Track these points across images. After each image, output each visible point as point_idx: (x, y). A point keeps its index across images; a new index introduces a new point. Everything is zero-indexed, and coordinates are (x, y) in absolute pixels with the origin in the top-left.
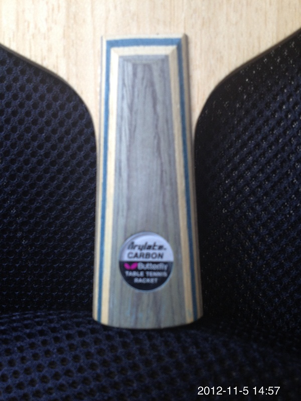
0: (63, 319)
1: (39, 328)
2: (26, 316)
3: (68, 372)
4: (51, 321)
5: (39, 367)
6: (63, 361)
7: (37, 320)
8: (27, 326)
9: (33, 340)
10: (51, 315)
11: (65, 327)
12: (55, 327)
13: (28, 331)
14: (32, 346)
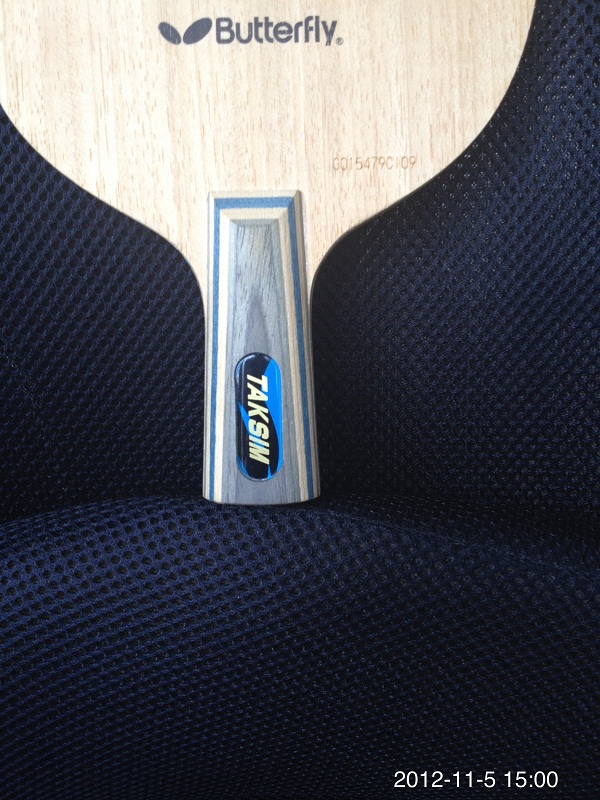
0: (131, 507)
1: (108, 520)
2: (91, 509)
3: (145, 560)
4: (119, 512)
5: (114, 560)
6: (138, 550)
7: (103, 512)
8: (93, 520)
9: (102, 533)
10: (117, 504)
11: (136, 516)
12: (124, 517)
13: (95, 525)
14: (102, 539)
